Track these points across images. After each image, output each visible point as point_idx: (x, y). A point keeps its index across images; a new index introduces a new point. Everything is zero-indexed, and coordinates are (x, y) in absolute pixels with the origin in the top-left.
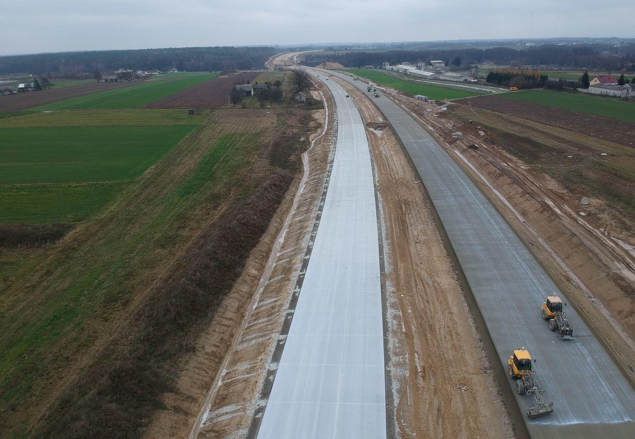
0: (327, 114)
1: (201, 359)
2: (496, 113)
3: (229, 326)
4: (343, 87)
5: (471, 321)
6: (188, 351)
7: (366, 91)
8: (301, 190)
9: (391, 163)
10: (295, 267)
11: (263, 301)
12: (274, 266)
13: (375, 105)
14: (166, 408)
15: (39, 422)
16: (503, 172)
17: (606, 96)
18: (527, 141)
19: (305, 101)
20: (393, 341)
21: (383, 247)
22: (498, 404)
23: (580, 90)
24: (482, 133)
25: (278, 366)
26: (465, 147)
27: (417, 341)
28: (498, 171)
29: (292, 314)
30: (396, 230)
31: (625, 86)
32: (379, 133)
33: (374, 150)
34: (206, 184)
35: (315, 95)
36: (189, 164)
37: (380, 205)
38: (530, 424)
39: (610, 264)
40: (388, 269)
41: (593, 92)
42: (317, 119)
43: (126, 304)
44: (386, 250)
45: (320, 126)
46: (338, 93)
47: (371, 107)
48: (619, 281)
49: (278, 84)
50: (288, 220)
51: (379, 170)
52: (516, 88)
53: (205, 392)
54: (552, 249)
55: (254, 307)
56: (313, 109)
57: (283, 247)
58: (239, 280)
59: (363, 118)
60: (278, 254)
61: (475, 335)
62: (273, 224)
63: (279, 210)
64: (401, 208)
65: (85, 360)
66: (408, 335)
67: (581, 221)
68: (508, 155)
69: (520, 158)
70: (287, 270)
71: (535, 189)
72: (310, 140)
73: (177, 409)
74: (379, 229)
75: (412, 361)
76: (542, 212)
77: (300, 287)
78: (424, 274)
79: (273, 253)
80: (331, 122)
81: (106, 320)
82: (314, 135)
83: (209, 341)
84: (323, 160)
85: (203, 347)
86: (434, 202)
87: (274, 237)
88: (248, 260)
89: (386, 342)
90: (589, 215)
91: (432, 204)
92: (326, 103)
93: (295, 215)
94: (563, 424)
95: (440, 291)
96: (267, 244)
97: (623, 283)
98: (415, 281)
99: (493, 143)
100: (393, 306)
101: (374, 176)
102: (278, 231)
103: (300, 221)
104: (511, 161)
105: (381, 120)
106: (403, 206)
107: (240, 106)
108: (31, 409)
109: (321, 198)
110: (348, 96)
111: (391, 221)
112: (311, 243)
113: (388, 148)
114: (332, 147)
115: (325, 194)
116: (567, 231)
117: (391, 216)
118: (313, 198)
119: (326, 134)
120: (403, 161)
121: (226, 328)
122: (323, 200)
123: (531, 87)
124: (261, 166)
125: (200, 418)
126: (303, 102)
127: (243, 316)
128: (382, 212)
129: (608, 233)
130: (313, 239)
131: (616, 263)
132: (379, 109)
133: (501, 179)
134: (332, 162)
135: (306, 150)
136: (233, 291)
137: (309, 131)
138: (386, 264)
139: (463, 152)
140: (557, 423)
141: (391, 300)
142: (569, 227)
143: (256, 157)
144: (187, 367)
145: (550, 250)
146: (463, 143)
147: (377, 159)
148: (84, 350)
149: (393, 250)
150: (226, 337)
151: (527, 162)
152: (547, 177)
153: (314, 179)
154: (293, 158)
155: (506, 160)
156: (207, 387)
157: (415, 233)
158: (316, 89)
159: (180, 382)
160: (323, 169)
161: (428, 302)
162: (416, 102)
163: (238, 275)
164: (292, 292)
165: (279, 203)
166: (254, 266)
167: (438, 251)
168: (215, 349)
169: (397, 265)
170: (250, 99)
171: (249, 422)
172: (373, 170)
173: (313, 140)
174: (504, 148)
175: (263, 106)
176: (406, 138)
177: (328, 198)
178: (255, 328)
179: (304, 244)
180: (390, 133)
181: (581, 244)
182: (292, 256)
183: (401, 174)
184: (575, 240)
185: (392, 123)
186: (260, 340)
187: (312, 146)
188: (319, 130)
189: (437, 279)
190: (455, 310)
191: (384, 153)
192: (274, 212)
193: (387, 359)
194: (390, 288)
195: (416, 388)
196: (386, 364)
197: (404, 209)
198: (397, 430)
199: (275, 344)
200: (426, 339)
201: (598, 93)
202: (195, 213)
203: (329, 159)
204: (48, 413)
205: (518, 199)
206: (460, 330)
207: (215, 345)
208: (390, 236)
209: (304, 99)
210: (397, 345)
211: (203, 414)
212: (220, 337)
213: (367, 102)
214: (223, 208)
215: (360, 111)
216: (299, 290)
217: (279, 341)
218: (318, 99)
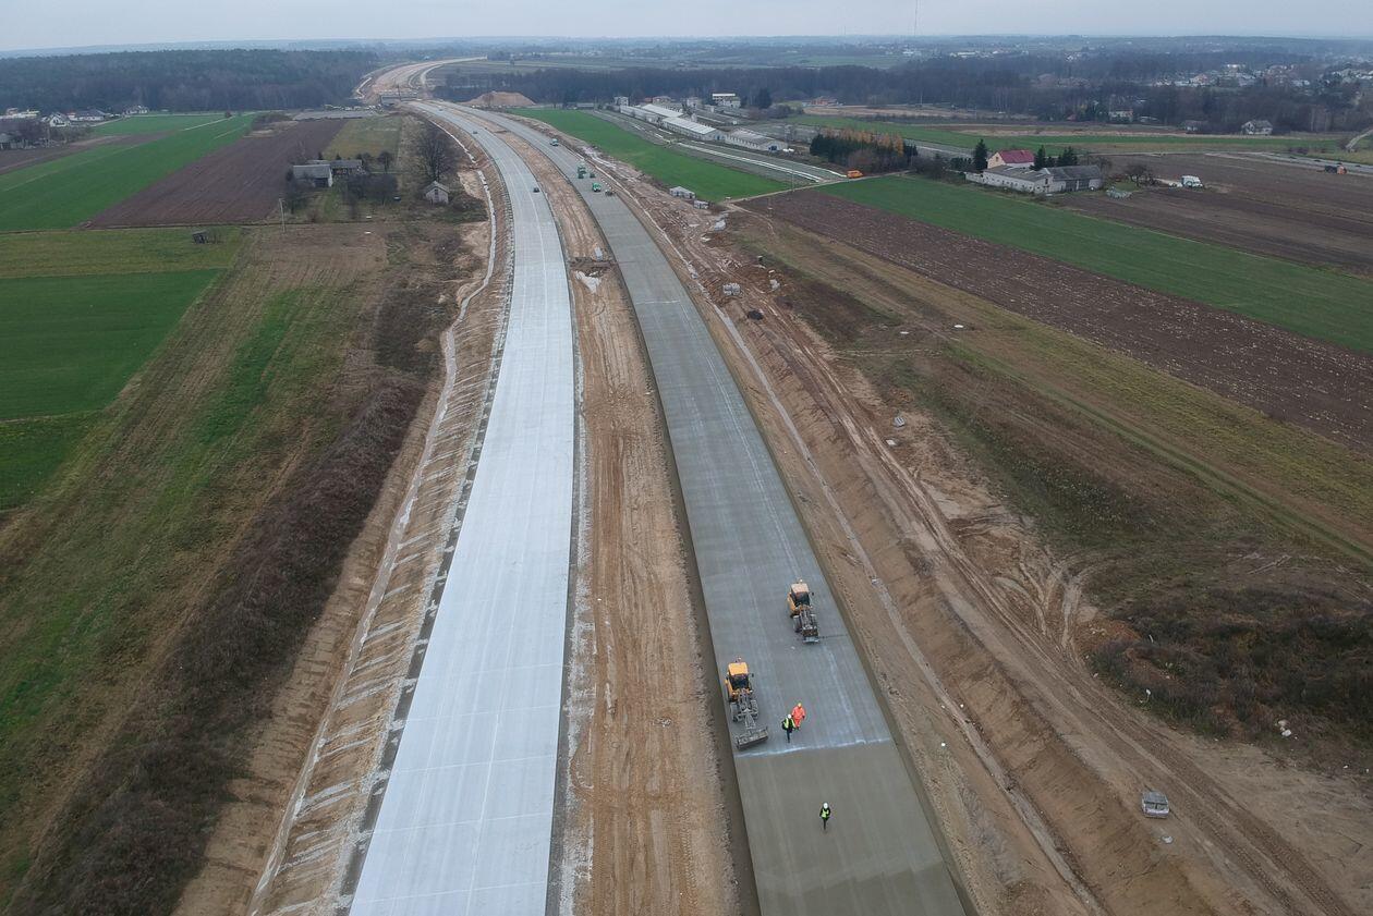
0: (494, 232)
1: (283, 728)
2: (811, 235)
3: (323, 674)
4: (528, 163)
5: (691, 629)
6: (260, 717)
7: (574, 177)
8: (441, 416)
9: (609, 353)
10: (428, 568)
11: (376, 628)
12: (392, 568)
13: (590, 213)
14: (238, 800)
15: (45, 839)
16: (794, 367)
17: (1011, 190)
18: (848, 300)
19: (447, 201)
20: (576, 669)
21: (578, 521)
22: (705, 737)
23: (969, 176)
24: (775, 284)
25: (404, 723)
26: (742, 315)
27: (611, 666)
28: (785, 364)
29: (424, 647)
30: (603, 489)
31: (1041, 171)
32: (592, 283)
33: (580, 323)
34: (253, 413)
35: (470, 182)
36: (211, 367)
37: (582, 443)
38: (738, 756)
39: (906, 526)
40: (583, 558)
41: (990, 182)
42: (473, 247)
43: (142, 652)
44: (583, 526)
45: (478, 264)
46: (518, 179)
47: (582, 218)
48: (910, 552)
49: (386, 158)
50: (416, 480)
51: (587, 368)
52: (858, 173)
53: (294, 774)
54: (839, 504)
55: (362, 641)
56: (464, 221)
57: (408, 533)
58: (333, 598)
59: (565, 246)
60: (400, 546)
61: (695, 648)
62: (389, 490)
63: (398, 460)
64: (617, 446)
65: (93, 747)
66: (600, 659)
67: (887, 456)
68: (809, 332)
69: (827, 337)
70: (416, 575)
71: (833, 399)
72: (459, 299)
73: (255, 800)
74: (576, 488)
75: (601, 694)
76: (834, 442)
77: (437, 603)
78: (637, 562)
79: (389, 545)
80: (501, 255)
81: (112, 683)
82: (465, 286)
83: (293, 699)
84: (482, 349)
85: (285, 710)
86: (672, 432)
87: (392, 515)
88: (345, 561)
89: (566, 672)
90: (899, 444)
91: (667, 435)
92: (491, 204)
93: (428, 469)
94: (779, 752)
95: (656, 587)
96: (378, 528)
97: (914, 554)
98: (622, 575)
99: (789, 305)
100: (583, 617)
101: (576, 382)
102: (397, 503)
103: (439, 481)
104: (810, 342)
105: (599, 253)
106: (621, 441)
107: (305, 217)
108: (27, 823)
109: (477, 432)
110: (536, 191)
111: (596, 472)
112: (457, 524)
113: (607, 319)
114: (501, 317)
115: (484, 423)
116: (861, 475)
117: (597, 463)
118: (463, 434)
119: (490, 286)
120: (631, 347)
121: (318, 678)
122: (481, 437)
123: (887, 169)
124: (358, 364)
125: (290, 808)
126: (440, 204)
127: (344, 657)
128: (583, 456)
129: (919, 475)
130: (460, 515)
131: (914, 523)
132: (597, 225)
133: (788, 380)
134: (500, 352)
135: (449, 324)
136: (324, 617)
137: (455, 277)
138: (580, 550)
139: (738, 323)
140: (771, 753)
141: (582, 608)
142: (866, 467)
143: (347, 344)
144: (261, 741)
145: (835, 505)
146: (740, 304)
147: (586, 345)
148: (88, 732)
149: (595, 525)
150: (320, 691)
151: (836, 346)
152: (859, 375)
153: (465, 392)
154: (422, 345)
155: (804, 341)
156: (297, 765)
157: (634, 492)
158: (471, 168)
159: (254, 763)
160: (482, 369)
161: (636, 605)
162: (673, 203)
163: (330, 590)
164: (425, 610)
165: (397, 446)
166: (358, 572)
167: (664, 519)
168: (304, 711)
169: (598, 551)
170: (326, 197)
171: (366, 801)
172: (576, 369)
173: (464, 299)
174: (804, 317)
175: (355, 217)
176: (642, 297)
177: (490, 433)
178: (365, 672)
179: (444, 527)
180: (614, 282)
181: (876, 495)
182: (424, 548)
183: (624, 376)
184: (869, 488)
185: (619, 260)
186: (376, 690)
187: (462, 314)
188: (477, 275)
189: (655, 567)
190: (672, 614)
191: (599, 330)
192: (390, 466)
193: (565, 695)
194: (582, 589)
195: (601, 730)
196: (563, 703)
197: (621, 447)
198: (570, 784)
199: (398, 694)
200: (626, 662)
201: (998, 184)
202: (239, 476)
203: (495, 346)
204: (56, 825)
205: (807, 418)
206: (674, 642)
207: (302, 705)
208: (592, 502)
209: (444, 197)
210: (582, 675)
211: (294, 804)
212: (310, 691)
213: (576, 207)
214: (291, 463)
215: (560, 228)
216: (435, 607)
217: (405, 689)
218: (475, 194)
